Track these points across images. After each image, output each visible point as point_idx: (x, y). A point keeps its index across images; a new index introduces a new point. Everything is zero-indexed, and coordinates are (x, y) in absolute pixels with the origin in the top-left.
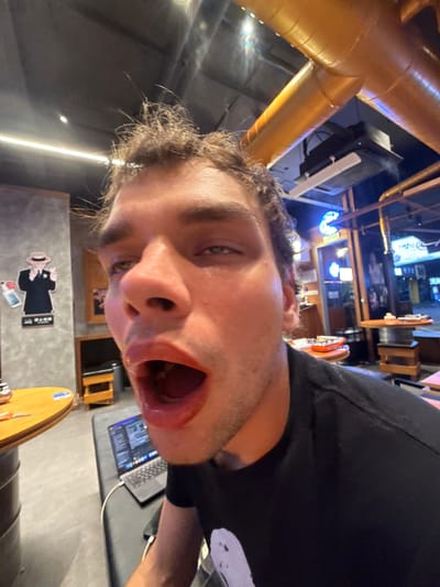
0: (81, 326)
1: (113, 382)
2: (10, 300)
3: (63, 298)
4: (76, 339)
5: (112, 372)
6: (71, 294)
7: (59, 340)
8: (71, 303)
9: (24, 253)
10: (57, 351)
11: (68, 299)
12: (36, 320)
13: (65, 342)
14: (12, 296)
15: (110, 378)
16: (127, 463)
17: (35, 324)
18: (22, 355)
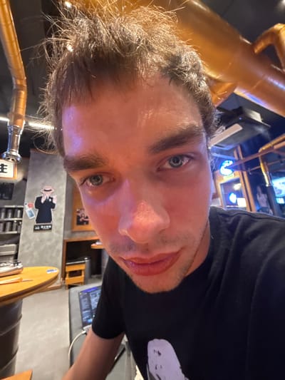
0: (68, 232)
1: (84, 270)
2: (28, 214)
3: (59, 214)
4: (64, 241)
5: (84, 263)
6: (63, 211)
7: (54, 240)
8: (63, 217)
9: (40, 187)
10: (51, 247)
11: (61, 214)
12: (42, 227)
13: (57, 242)
14: (30, 212)
15: (82, 267)
16: (89, 318)
17: (41, 229)
18: (31, 249)
